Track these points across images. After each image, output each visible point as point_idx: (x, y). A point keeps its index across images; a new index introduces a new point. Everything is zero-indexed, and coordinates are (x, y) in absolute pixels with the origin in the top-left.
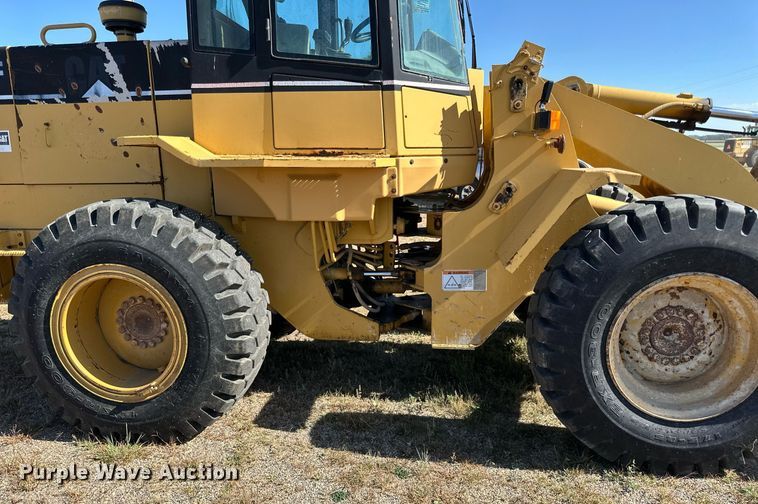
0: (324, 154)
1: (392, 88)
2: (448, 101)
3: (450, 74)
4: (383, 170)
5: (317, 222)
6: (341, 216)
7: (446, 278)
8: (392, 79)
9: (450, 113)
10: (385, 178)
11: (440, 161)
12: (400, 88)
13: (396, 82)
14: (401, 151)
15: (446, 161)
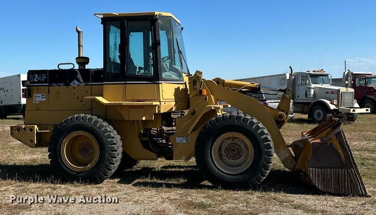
0: (140, 101)
1: (159, 83)
2: (176, 86)
3: (178, 78)
4: (156, 105)
5: (137, 121)
6: (144, 118)
7: (177, 138)
8: (159, 81)
9: (177, 90)
10: (157, 108)
11: (174, 103)
12: (161, 83)
13: (160, 82)
14: (161, 100)
15: (176, 103)
